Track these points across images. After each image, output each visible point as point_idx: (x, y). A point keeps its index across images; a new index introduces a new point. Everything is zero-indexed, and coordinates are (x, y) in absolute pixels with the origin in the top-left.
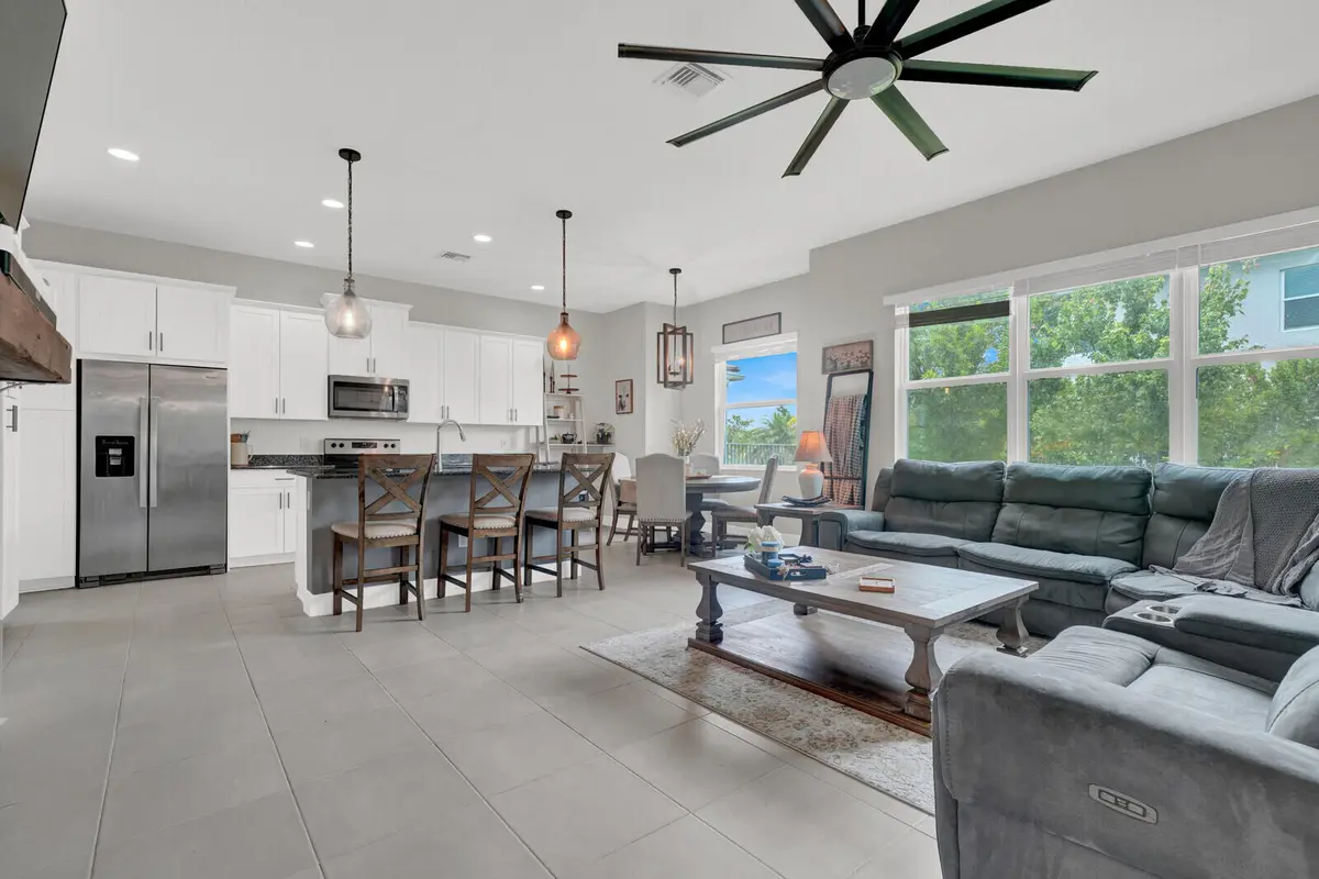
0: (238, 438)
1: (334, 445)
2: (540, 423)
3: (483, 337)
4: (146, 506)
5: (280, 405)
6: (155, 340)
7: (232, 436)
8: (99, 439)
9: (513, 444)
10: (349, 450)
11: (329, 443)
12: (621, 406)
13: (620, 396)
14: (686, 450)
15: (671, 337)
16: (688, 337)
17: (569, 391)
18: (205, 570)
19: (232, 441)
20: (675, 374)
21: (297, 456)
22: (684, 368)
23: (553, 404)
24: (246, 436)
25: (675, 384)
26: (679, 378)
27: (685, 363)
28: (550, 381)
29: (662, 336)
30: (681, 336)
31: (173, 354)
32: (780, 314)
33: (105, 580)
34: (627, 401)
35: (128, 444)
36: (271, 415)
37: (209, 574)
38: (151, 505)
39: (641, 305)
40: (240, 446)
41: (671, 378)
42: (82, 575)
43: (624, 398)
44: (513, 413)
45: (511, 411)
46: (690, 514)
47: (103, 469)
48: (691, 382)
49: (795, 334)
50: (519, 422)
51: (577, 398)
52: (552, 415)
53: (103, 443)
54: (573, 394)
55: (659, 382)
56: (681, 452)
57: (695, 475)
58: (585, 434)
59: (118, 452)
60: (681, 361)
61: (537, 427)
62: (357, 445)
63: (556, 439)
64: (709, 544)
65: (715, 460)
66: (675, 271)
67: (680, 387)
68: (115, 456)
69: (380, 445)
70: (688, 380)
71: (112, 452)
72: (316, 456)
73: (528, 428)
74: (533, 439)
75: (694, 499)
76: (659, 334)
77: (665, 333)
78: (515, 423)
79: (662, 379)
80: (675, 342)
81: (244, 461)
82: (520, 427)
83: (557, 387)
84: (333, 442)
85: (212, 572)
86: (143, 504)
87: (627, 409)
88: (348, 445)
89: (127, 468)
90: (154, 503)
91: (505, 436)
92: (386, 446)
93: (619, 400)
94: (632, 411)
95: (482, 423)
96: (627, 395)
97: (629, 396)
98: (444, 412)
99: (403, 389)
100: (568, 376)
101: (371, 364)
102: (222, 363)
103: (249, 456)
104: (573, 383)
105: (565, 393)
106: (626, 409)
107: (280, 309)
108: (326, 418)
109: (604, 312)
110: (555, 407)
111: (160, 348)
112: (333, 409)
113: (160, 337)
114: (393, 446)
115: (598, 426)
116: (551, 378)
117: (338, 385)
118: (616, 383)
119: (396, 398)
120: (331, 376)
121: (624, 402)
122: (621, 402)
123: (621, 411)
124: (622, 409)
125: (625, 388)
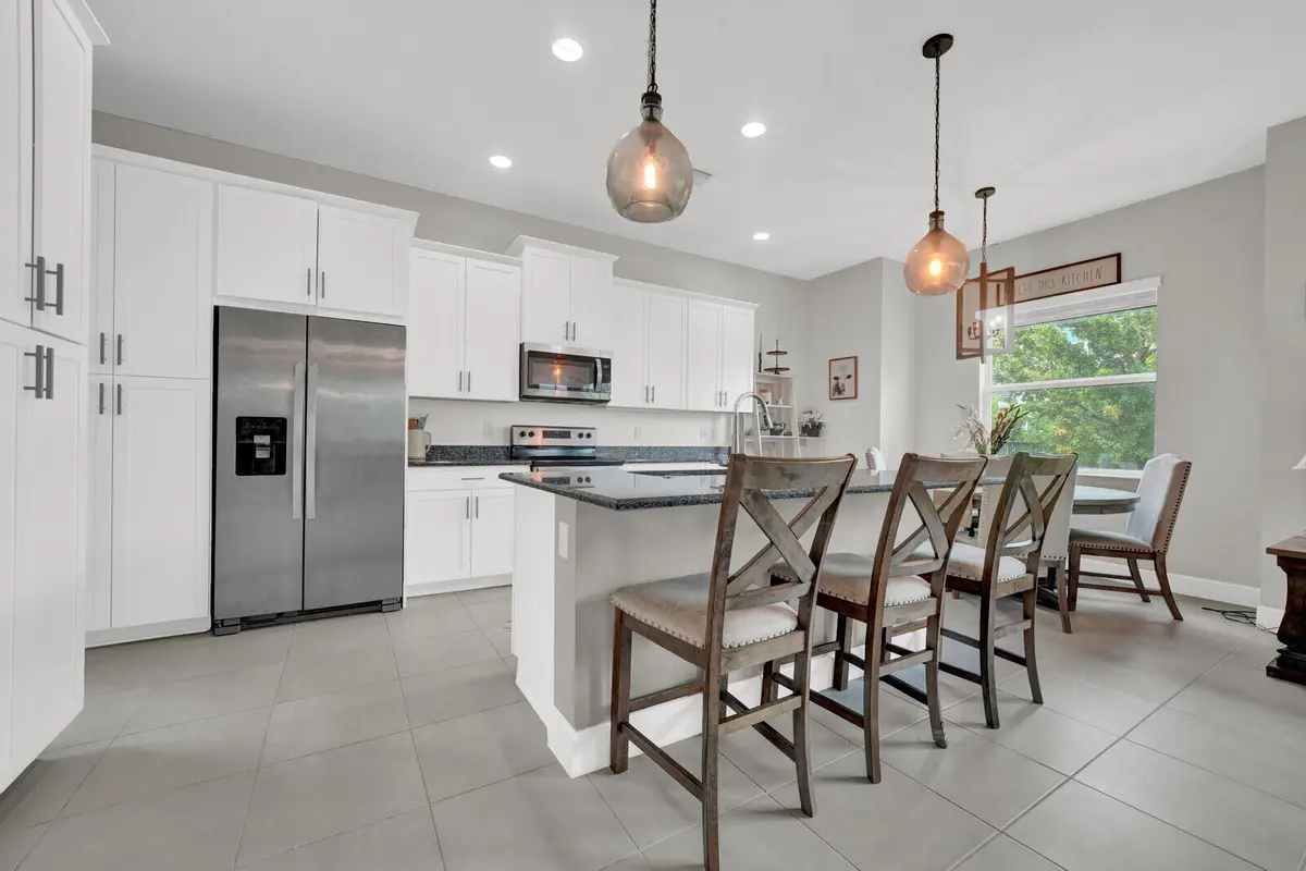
0: (415, 424)
1: (523, 434)
3: (691, 301)
4: (301, 517)
5: (464, 380)
6: (316, 281)
7: (411, 421)
8: (240, 421)
9: (714, 434)
10: (539, 441)
11: (517, 431)
12: (838, 390)
13: (836, 378)
17: (777, 370)
18: (375, 607)
19: (410, 428)
21: (480, 448)
24: (424, 419)
31: (338, 304)
32: (1118, 256)
33: (249, 623)
34: (848, 384)
35: (277, 428)
36: (452, 393)
37: (381, 611)
38: (308, 516)
39: (878, 261)
40: (417, 432)
42: (217, 617)
43: (842, 381)
44: (722, 397)
45: (721, 394)
47: (247, 464)
49: (1157, 280)
51: (788, 380)
53: (248, 427)
54: (783, 374)
58: (796, 424)
59: (266, 440)
62: (548, 433)
66: (985, 193)
68: (263, 446)
69: (574, 434)
71: (258, 439)
72: (503, 447)
78: (724, 409)
81: (421, 454)
83: (765, 365)
84: (522, 429)
85: (384, 608)
86: (298, 514)
87: (849, 392)
88: (539, 433)
89: (278, 465)
90: (310, 514)
91: (706, 424)
92: (581, 436)
93: (834, 382)
94: (856, 397)
95: (690, 408)
96: (849, 377)
97: (853, 378)
98: (649, 393)
99: (606, 362)
100: (777, 352)
101: (570, 331)
102: (399, 318)
103: (427, 447)
104: (782, 362)
105: (772, 374)
106: (846, 394)
107: (466, 255)
108: (517, 399)
109: (808, 278)
110: (761, 391)
111: (321, 294)
112: (528, 387)
113: (321, 278)
114: (588, 436)
115: (807, 415)
116: (760, 355)
117: (529, 356)
118: (831, 361)
119: (599, 374)
120: (526, 343)
121: (843, 386)
122: (837, 385)
123: (837, 396)
124: (839, 394)
125: (844, 367)
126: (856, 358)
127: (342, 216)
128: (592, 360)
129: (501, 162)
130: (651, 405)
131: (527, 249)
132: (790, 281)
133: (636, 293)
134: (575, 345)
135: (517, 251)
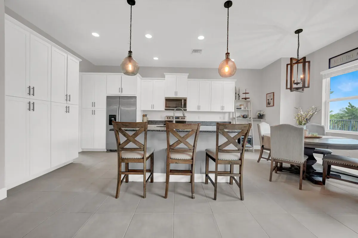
2: (234, 111)
3: (212, 82)
5: (153, 106)
9: (224, 118)
12: (269, 104)
13: (268, 100)
14: (304, 122)
15: (295, 66)
16: (307, 64)
17: (246, 99)
20: (297, 84)
21: (159, 121)
22: (304, 80)
23: (238, 104)
24: (146, 115)
25: (297, 89)
26: (300, 86)
27: (305, 77)
28: (237, 96)
29: (289, 66)
30: (302, 64)
34: (272, 102)
35: (115, 117)
36: (150, 109)
40: (145, 118)
41: (295, 86)
43: (270, 100)
44: (223, 108)
45: (222, 106)
46: (307, 157)
48: (308, 87)
51: (249, 101)
52: (238, 108)
53: (110, 117)
54: (247, 100)
55: (287, 88)
56: (300, 123)
57: (310, 135)
58: (252, 115)
60: (302, 76)
61: (233, 112)
63: (240, 117)
64: (320, 174)
65: (322, 128)
66: (298, 31)
67: (301, 90)
69: (180, 118)
70: (306, 86)
71: (112, 119)
72: (164, 121)
73: (229, 113)
74: (231, 116)
75: (310, 151)
76: (287, 65)
77: (291, 65)
78: (224, 111)
79: (289, 87)
80: (298, 68)
82: (226, 112)
83: (241, 97)
84: (167, 117)
87: (272, 104)
88: (172, 118)
91: (221, 115)
93: (268, 101)
94: (273, 105)
95: (212, 111)
96: (272, 99)
97: (273, 99)
98: (199, 107)
99: (185, 100)
100: (246, 93)
101: (176, 93)
102: (135, 95)
103: (147, 120)
104: (247, 96)
105: (244, 100)
107: (153, 79)
108: (164, 110)
109: (261, 69)
110: (240, 105)
111: (122, 92)
112: (166, 107)
113: (122, 89)
114: (184, 118)
115: (258, 112)
116: (238, 94)
117: (168, 100)
118: (267, 94)
119: (183, 104)
120: (165, 97)
121: (270, 102)
122: (269, 102)
124: (269, 105)
125: (270, 96)
126: (274, 93)
128: (181, 100)
129: (156, 59)
130: (199, 111)
131: (166, 76)
132: (252, 71)
133: (195, 82)
134: (177, 97)
135: (164, 76)
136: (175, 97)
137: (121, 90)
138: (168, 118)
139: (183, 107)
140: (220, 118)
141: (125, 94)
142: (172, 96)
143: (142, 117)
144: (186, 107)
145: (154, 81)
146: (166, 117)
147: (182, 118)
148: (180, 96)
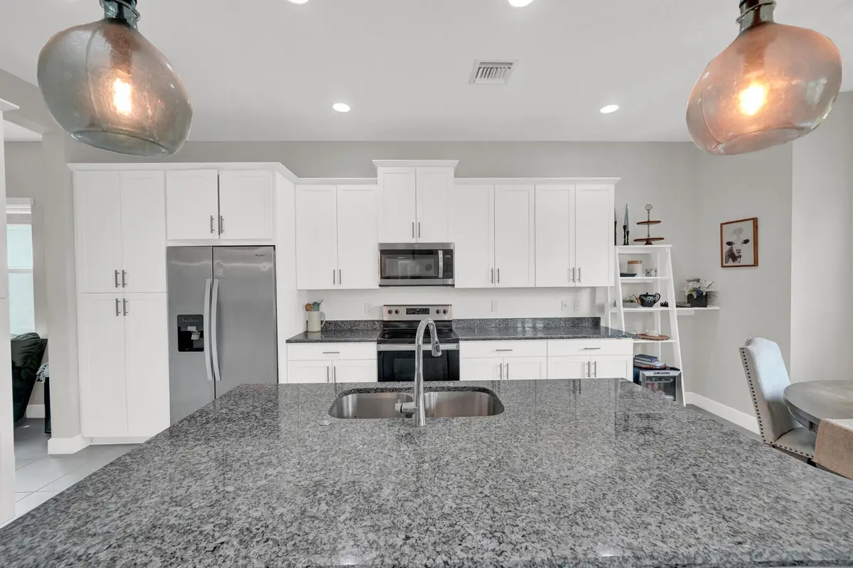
0: (312, 307)
2: (610, 283)
3: (538, 187)
4: (212, 379)
5: (337, 276)
6: (217, 223)
8: (179, 318)
9: (576, 305)
10: (403, 316)
13: (729, 244)
17: (648, 241)
21: (361, 321)
23: (627, 258)
24: (318, 305)
35: (198, 321)
36: (330, 286)
38: (217, 379)
40: (313, 314)
43: (738, 245)
44: (575, 273)
45: (573, 271)
50: (585, 283)
51: (662, 250)
52: (625, 271)
53: (183, 321)
54: (655, 244)
61: (606, 287)
62: (411, 311)
63: (631, 301)
69: (432, 310)
71: (190, 328)
72: (378, 321)
73: (595, 289)
78: (578, 284)
81: (317, 328)
82: (580, 288)
83: (633, 237)
84: (388, 308)
86: (210, 377)
87: (747, 257)
88: (403, 311)
91: (567, 298)
93: (726, 248)
94: (756, 264)
95: (538, 286)
96: (746, 242)
97: (751, 243)
98: (495, 275)
99: (449, 253)
100: (648, 222)
101: (416, 228)
102: (270, 240)
103: (322, 322)
104: (654, 231)
105: (642, 245)
106: (742, 261)
107: (336, 183)
108: (378, 287)
110: (630, 263)
111: (220, 231)
112: (382, 278)
113: (220, 218)
114: (445, 312)
115: (691, 284)
116: (625, 227)
117: (388, 253)
118: (722, 224)
119: (441, 264)
120: (381, 245)
121: (739, 251)
122: (731, 251)
123: (731, 263)
124: (734, 261)
125: (740, 231)
126: (755, 221)
127: (238, 175)
128: (434, 252)
130: (497, 285)
131: (380, 170)
133: (480, 188)
134: (420, 241)
135: (372, 173)
136: (413, 241)
137: (219, 224)
138: (390, 312)
139: (441, 275)
140: (564, 305)
141: (232, 236)
142: (402, 237)
143: (302, 312)
144: (452, 277)
145: (341, 187)
146: (386, 310)
147: (438, 312)
148: (430, 236)
